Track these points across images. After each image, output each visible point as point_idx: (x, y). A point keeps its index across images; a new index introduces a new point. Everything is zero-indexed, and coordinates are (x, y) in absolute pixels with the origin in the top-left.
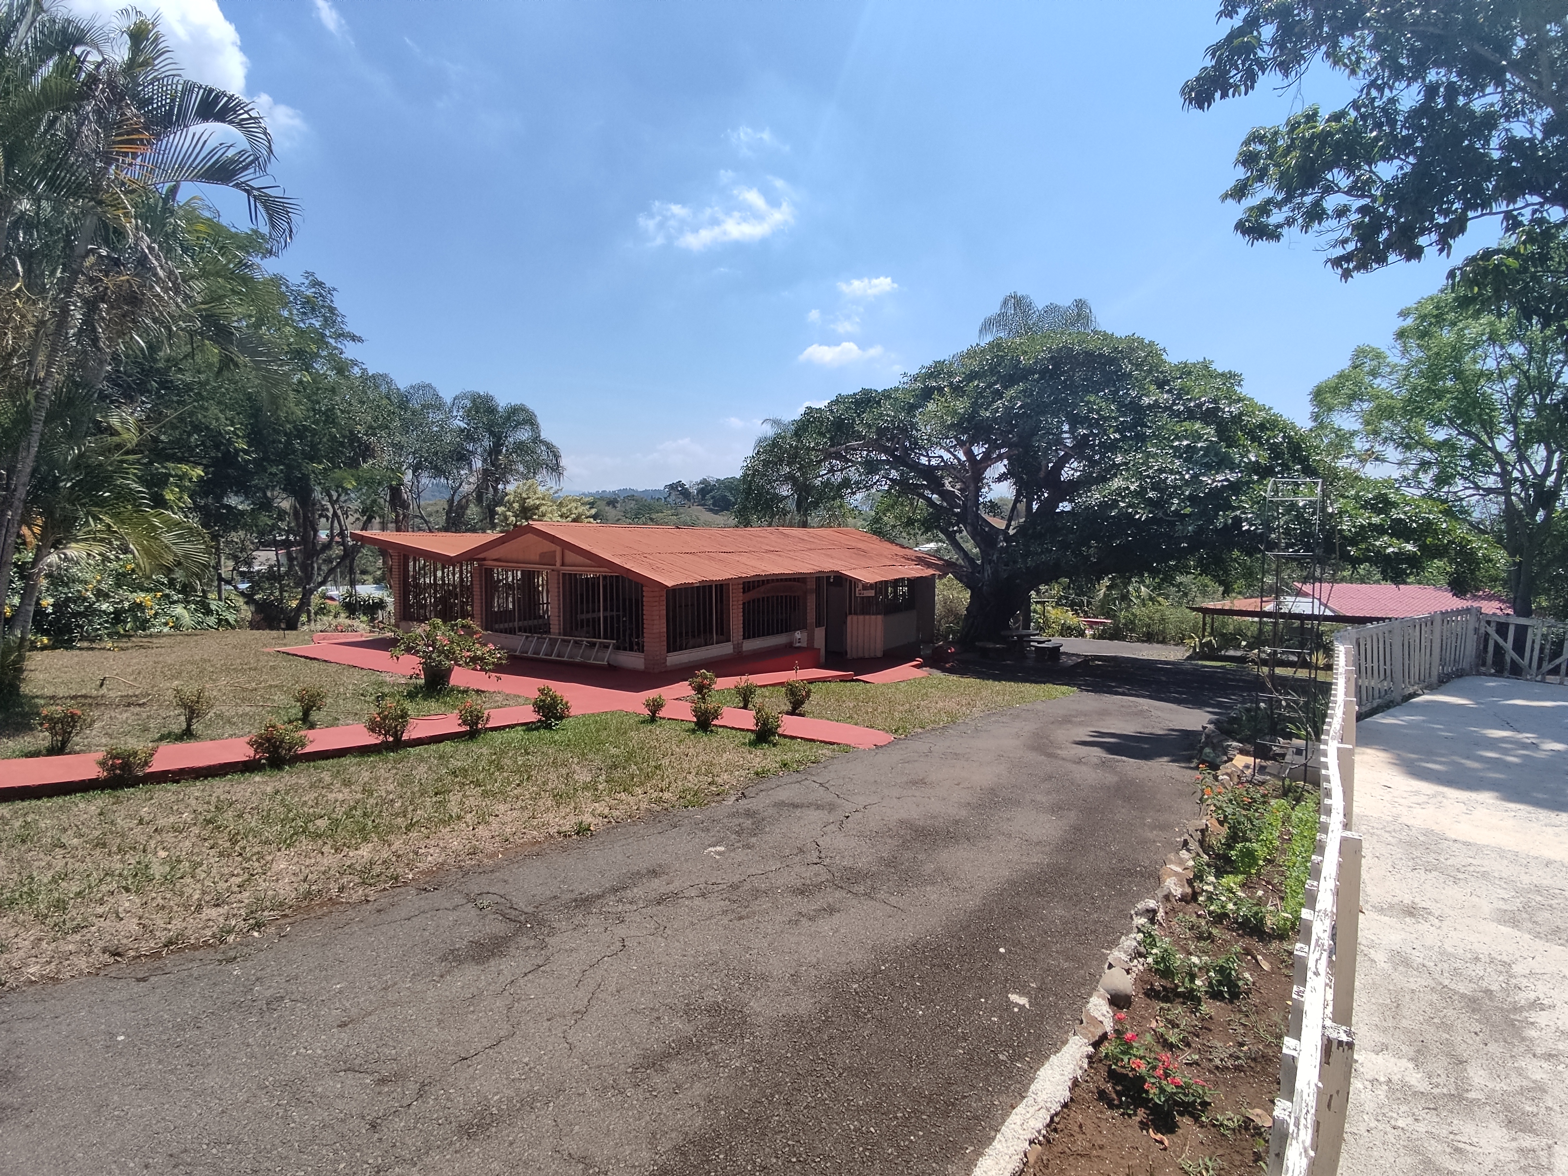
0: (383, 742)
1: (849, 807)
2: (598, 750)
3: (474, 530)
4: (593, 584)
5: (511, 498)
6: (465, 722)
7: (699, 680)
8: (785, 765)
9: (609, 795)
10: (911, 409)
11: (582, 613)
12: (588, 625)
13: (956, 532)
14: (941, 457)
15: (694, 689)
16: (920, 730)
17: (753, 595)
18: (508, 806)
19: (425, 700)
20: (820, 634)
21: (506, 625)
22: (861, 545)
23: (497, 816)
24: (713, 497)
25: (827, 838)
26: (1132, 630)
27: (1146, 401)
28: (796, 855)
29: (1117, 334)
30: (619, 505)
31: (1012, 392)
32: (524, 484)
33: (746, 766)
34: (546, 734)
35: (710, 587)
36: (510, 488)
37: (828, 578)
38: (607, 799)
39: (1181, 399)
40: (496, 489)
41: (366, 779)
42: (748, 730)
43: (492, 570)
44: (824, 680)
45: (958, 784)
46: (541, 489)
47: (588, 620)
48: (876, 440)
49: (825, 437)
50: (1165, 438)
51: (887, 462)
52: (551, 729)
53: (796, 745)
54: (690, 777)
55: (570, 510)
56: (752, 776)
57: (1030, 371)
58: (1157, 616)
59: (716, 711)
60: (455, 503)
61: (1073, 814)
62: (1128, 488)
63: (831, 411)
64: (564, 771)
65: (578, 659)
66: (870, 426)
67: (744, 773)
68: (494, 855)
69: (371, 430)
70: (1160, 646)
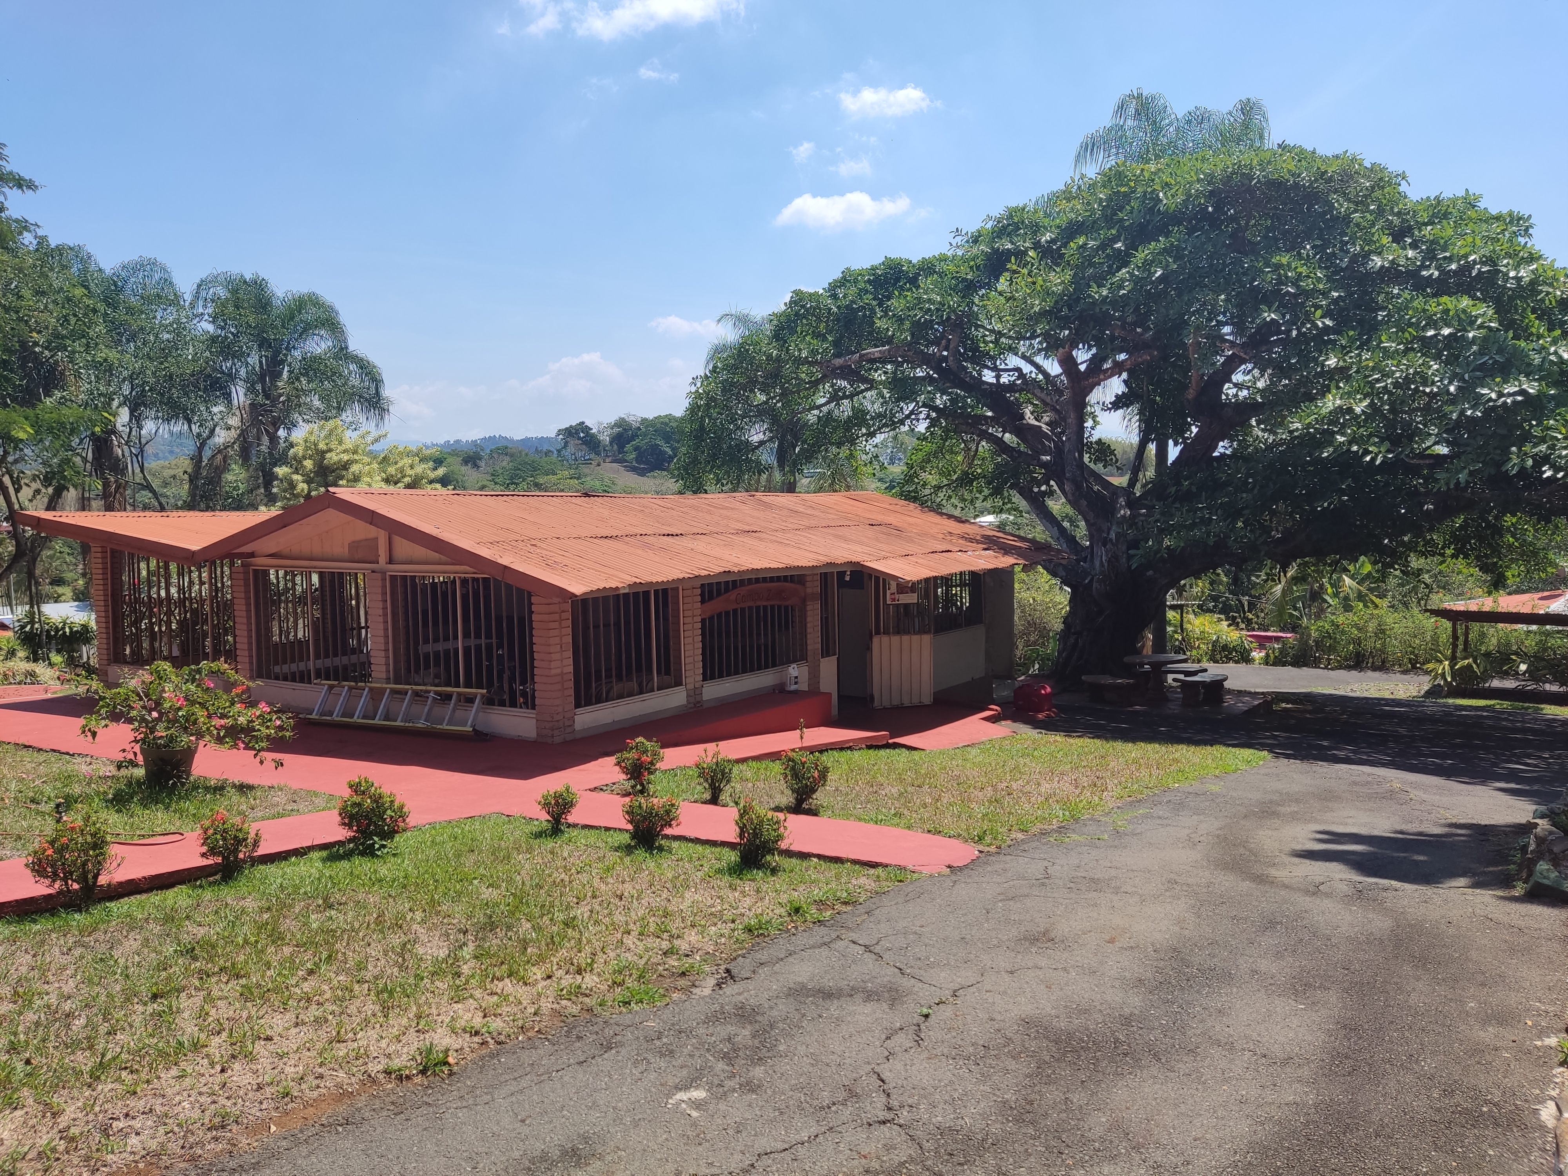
0: (60, 893)
1: (925, 994)
2: (459, 894)
3: (238, 506)
4: (445, 594)
5: (299, 450)
6: (213, 851)
7: (632, 755)
8: (797, 910)
9: (482, 986)
10: (968, 288)
11: (426, 641)
12: (437, 664)
13: (1044, 494)
14: (1018, 370)
15: (625, 770)
16: (1020, 836)
17: (718, 605)
18: (290, 1016)
19: (145, 807)
20: (829, 668)
21: (294, 667)
22: (891, 519)
23: (269, 1039)
24: (636, 449)
25: (897, 1065)
26: (1332, 649)
27: (1377, 262)
28: (844, 1104)
29: (1322, 151)
30: (482, 464)
31: (1142, 255)
32: (322, 428)
33: (728, 915)
34: (362, 865)
35: (646, 594)
36: (299, 435)
37: (841, 574)
38: (478, 993)
39: (1433, 258)
40: (274, 439)
41: (24, 970)
42: (724, 844)
43: (266, 573)
44: (841, 747)
45: (1112, 941)
46: (350, 438)
47: (437, 654)
48: (910, 344)
49: (825, 339)
50: (1410, 325)
51: (928, 379)
52: (373, 855)
53: (813, 870)
54: (629, 941)
55: (402, 470)
56: (739, 934)
57: (1175, 218)
58: (1372, 626)
59: (668, 812)
60: (205, 461)
61: (1333, 997)
62: (1350, 410)
63: (834, 296)
64: (396, 939)
65: (421, 724)
66: (900, 320)
67: (726, 929)
68: (262, 1126)
69: (57, 342)
70: (1377, 674)
